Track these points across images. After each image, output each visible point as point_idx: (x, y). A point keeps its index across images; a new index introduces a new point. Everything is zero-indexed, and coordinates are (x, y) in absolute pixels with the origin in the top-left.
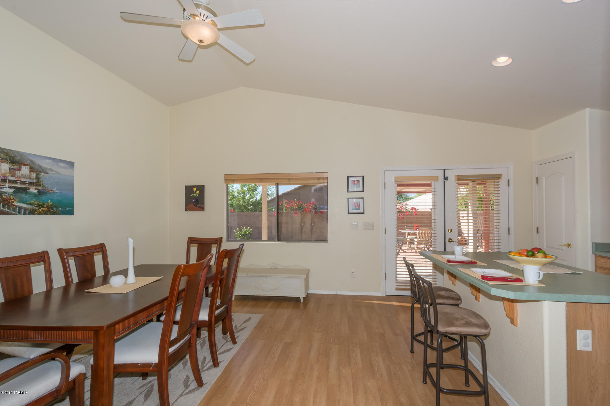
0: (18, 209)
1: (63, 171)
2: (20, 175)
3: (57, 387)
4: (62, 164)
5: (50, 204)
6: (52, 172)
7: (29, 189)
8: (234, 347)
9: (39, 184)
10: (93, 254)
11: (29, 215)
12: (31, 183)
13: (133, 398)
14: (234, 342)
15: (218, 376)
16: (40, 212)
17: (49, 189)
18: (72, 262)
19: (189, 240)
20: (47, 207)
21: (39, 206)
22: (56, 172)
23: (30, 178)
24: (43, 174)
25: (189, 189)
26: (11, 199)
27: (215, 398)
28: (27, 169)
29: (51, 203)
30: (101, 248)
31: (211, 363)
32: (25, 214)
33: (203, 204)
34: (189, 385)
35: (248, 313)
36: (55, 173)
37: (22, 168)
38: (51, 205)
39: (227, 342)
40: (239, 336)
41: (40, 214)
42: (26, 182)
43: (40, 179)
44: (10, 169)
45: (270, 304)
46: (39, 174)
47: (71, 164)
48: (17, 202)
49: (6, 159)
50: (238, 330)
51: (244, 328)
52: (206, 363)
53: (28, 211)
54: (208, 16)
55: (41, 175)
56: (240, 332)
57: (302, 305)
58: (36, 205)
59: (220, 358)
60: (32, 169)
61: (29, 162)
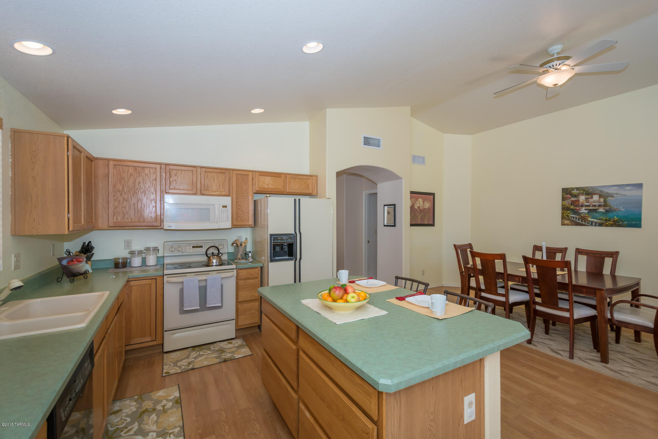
0: (590, 222)
1: (629, 193)
2: (592, 201)
4: (628, 188)
5: (615, 219)
6: (618, 195)
7: (598, 209)
9: (606, 205)
11: (599, 226)
12: (600, 206)
16: (607, 224)
17: (615, 208)
20: (613, 221)
21: (606, 220)
22: (621, 194)
24: (610, 198)
26: (586, 217)
28: (597, 196)
29: (617, 218)
32: (595, 226)
37: (594, 196)
38: (617, 219)
41: (607, 226)
42: (596, 205)
43: (608, 202)
44: (586, 198)
46: (606, 198)
47: (639, 186)
48: (590, 218)
49: (583, 193)
53: (598, 224)
55: (608, 199)
58: (604, 220)
60: (601, 196)
61: (599, 192)
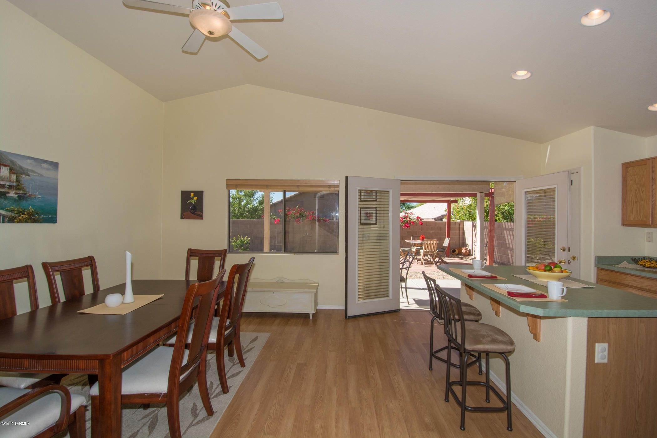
1: (46, 172)
3: (57, 422)
4: (45, 165)
5: (31, 211)
6: (34, 174)
7: (8, 193)
8: (242, 370)
9: (19, 187)
10: (81, 268)
11: (8, 223)
12: (10, 187)
13: (136, 430)
14: (243, 365)
15: (229, 404)
16: (20, 220)
17: (30, 194)
19: (189, 252)
20: (28, 214)
21: (19, 212)
22: (38, 173)
23: (10, 181)
24: (24, 176)
25: (185, 195)
27: (229, 427)
28: (6, 170)
29: (33, 209)
30: (90, 262)
31: (220, 389)
32: (3, 222)
33: (202, 211)
34: (197, 414)
35: (254, 331)
36: (37, 175)
37: (1, 169)
38: (32, 211)
39: (234, 365)
40: (247, 358)
41: (20, 221)
42: (5, 185)
43: (21, 182)
45: (278, 321)
46: (19, 176)
47: (55, 165)
50: (245, 352)
51: (252, 349)
52: (213, 389)
53: (7, 219)
54: (220, 6)
55: (21, 177)
56: (248, 353)
57: (311, 322)
58: (16, 212)
59: (229, 382)
60: (13, 171)
61: (9, 162)
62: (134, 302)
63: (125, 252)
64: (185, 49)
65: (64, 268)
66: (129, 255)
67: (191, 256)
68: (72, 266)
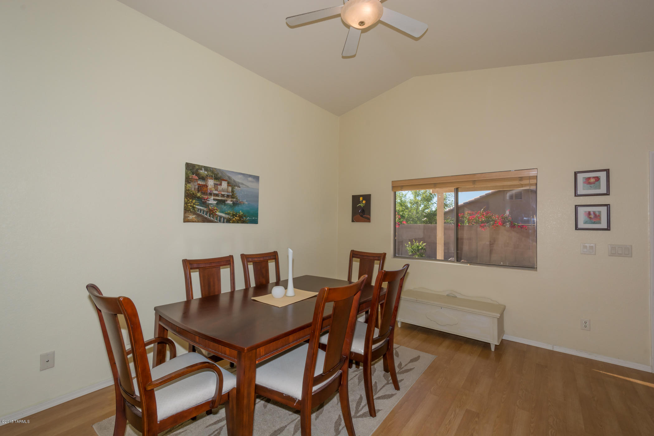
0: (219, 218)
1: (250, 184)
2: (221, 189)
3: (213, 398)
4: (250, 179)
6: (243, 186)
7: (227, 200)
8: (396, 394)
9: (233, 196)
10: (268, 261)
12: (228, 196)
13: (285, 425)
14: (397, 388)
15: (373, 431)
16: (234, 221)
17: (240, 201)
18: (251, 267)
19: (352, 254)
21: (233, 215)
22: (246, 185)
23: (228, 192)
24: (236, 188)
25: (356, 199)
26: (215, 210)
28: (225, 184)
29: (242, 213)
30: (274, 256)
31: (366, 409)
32: (223, 222)
33: (370, 215)
35: (416, 348)
36: (245, 186)
37: (222, 183)
38: (242, 214)
39: (388, 383)
40: (403, 380)
41: (234, 222)
42: (225, 195)
43: (234, 192)
44: (215, 184)
45: (447, 343)
46: (233, 188)
47: (257, 178)
48: (219, 212)
49: (212, 176)
50: (403, 371)
51: (411, 369)
52: (361, 406)
53: (226, 220)
56: (405, 374)
57: (493, 355)
58: (231, 215)
59: (378, 404)
60: (229, 184)
61: (227, 177)
62: (294, 296)
63: (288, 249)
64: (344, 55)
65: (256, 259)
66: (290, 251)
67: (353, 257)
68: (262, 259)
